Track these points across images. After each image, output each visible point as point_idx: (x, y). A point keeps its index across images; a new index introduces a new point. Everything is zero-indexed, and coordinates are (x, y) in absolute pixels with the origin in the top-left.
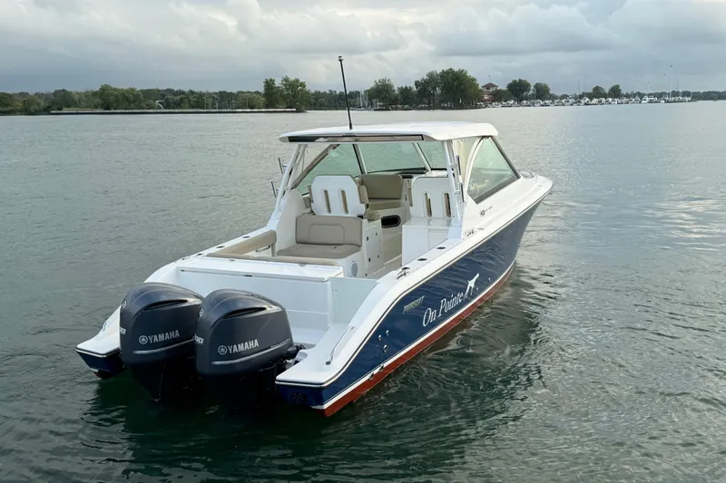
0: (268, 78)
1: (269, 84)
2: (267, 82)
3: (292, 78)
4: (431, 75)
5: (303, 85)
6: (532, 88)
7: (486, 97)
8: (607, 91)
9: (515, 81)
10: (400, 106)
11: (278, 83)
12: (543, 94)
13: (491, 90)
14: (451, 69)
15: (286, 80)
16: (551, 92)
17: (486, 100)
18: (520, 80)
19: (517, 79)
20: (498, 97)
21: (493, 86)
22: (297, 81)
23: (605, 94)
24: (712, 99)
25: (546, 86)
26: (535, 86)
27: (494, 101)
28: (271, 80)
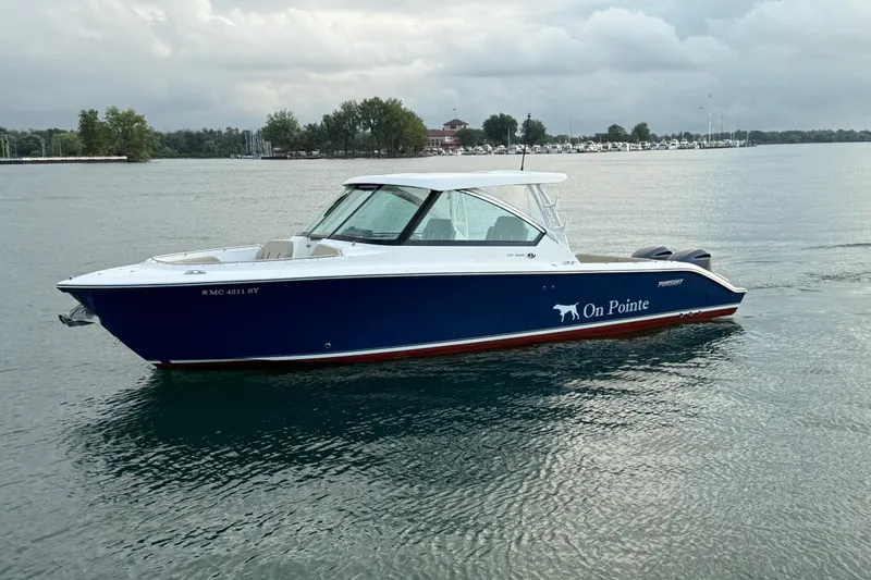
0: (87, 110)
1: (88, 120)
2: (84, 115)
3: (123, 109)
4: (348, 107)
5: (139, 119)
6: (520, 126)
7: (447, 140)
8: (629, 132)
9: (494, 117)
10: (304, 153)
11: (101, 118)
12: (535, 136)
13: (458, 129)
14: (376, 99)
15: (114, 112)
16: (547, 132)
17: (448, 145)
18: (502, 115)
19: (498, 115)
20: (466, 139)
21: (460, 123)
22: (130, 114)
23: (626, 135)
24: (792, 142)
25: (540, 124)
26: (523, 125)
27: (459, 146)
28: (92, 112)
